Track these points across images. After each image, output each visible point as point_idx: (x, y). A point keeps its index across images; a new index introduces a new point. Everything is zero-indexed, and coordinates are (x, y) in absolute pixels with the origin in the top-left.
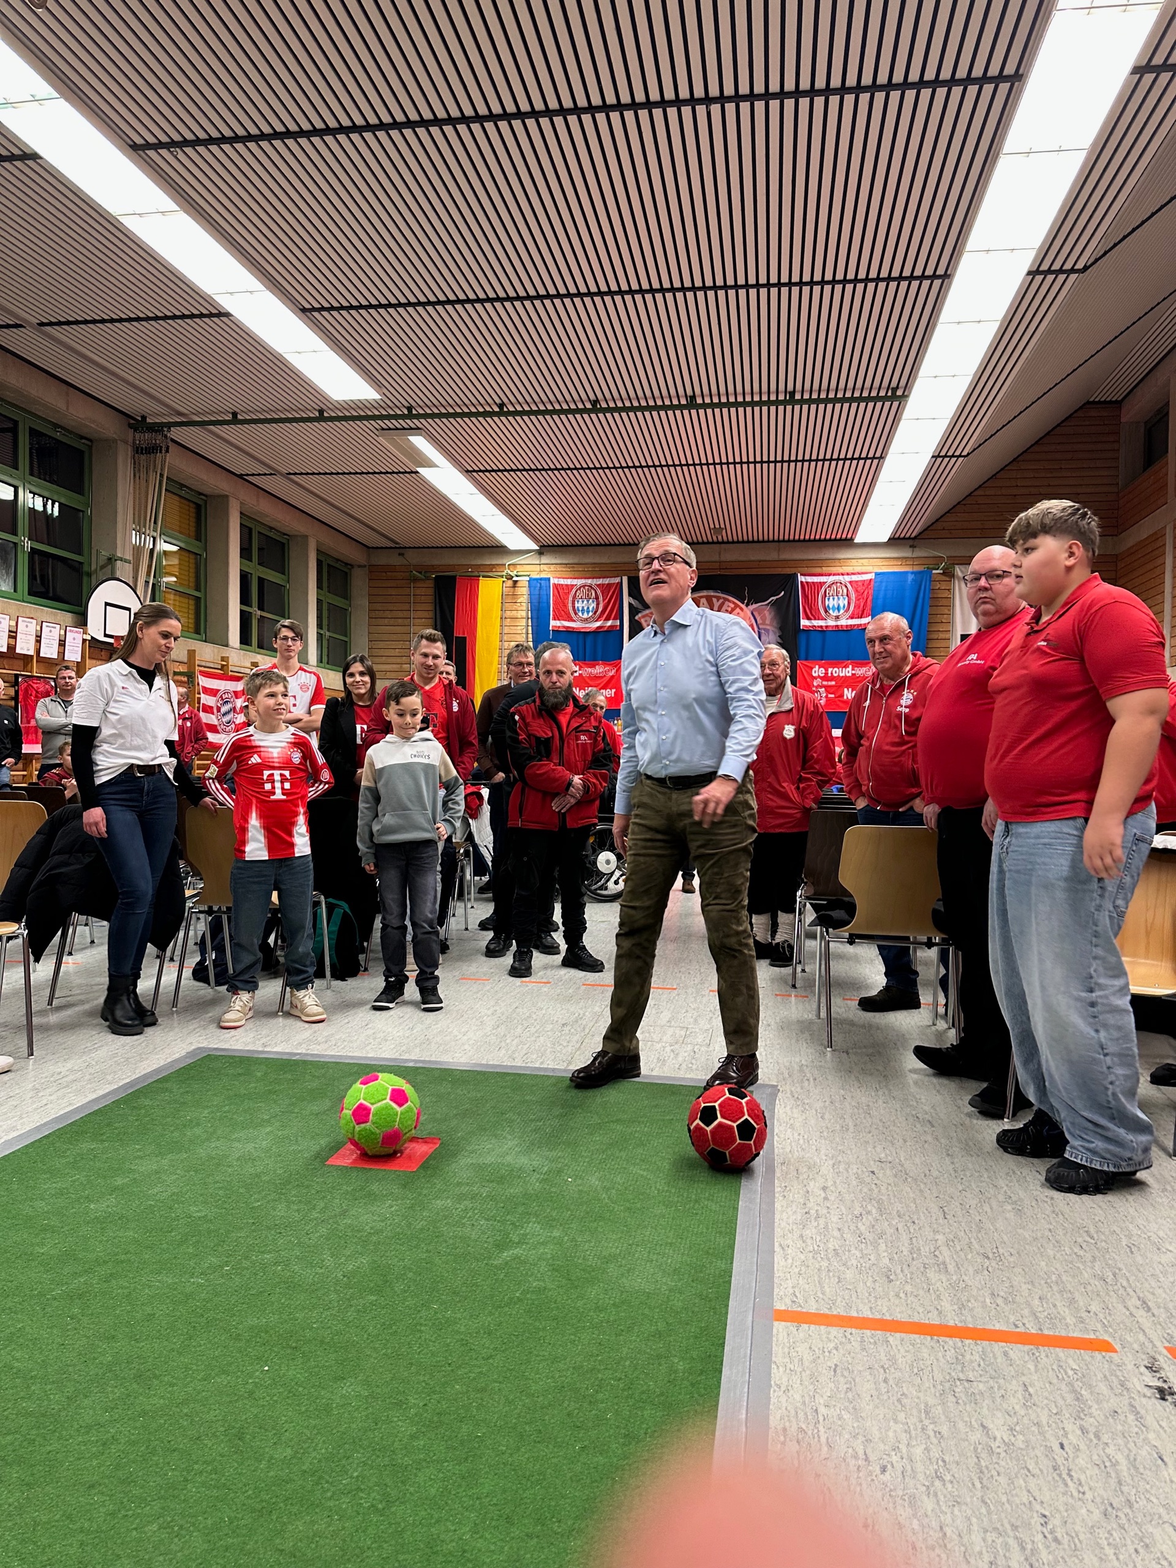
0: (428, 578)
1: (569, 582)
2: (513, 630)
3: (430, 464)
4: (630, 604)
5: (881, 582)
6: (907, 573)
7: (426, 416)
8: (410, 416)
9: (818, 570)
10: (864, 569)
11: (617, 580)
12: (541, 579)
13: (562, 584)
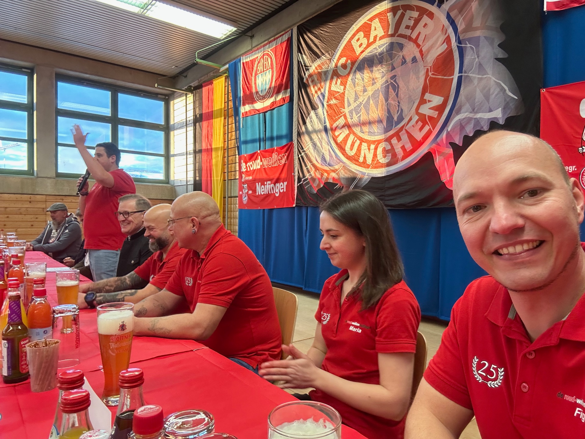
1: (253, 56)
4: (299, 63)
13: (248, 61)
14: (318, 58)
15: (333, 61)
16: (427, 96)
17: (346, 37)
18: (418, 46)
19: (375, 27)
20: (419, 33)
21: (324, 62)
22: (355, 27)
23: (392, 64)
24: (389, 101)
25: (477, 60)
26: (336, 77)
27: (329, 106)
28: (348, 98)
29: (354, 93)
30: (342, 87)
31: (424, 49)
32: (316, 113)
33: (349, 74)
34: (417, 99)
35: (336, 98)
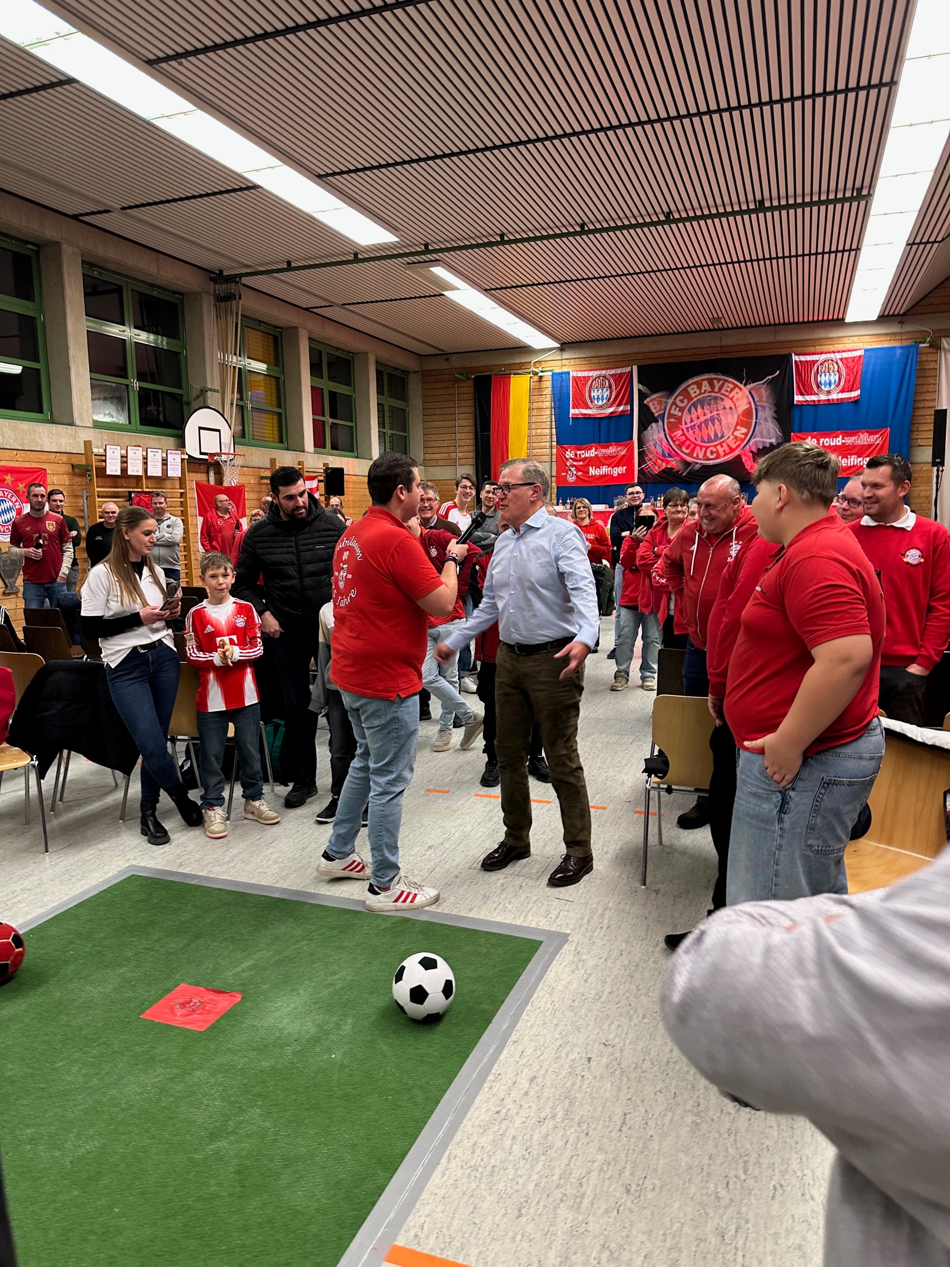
0: (468, 379)
1: (586, 374)
2: (539, 419)
3: (453, 288)
4: (640, 391)
5: (870, 357)
6: (894, 348)
7: (441, 250)
8: (427, 251)
9: (812, 349)
10: (854, 346)
11: (628, 369)
12: (562, 373)
13: (580, 376)
16: (738, 427)
17: (684, 385)
18: (733, 402)
20: (734, 396)
22: (690, 381)
25: (764, 416)
26: (675, 406)
28: (685, 420)
29: (690, 418)
30: (680, 413)
31: (737, 404)
32: (656, 425)
33: (685, 407)
34: (733, 427)
35: (675, 418)
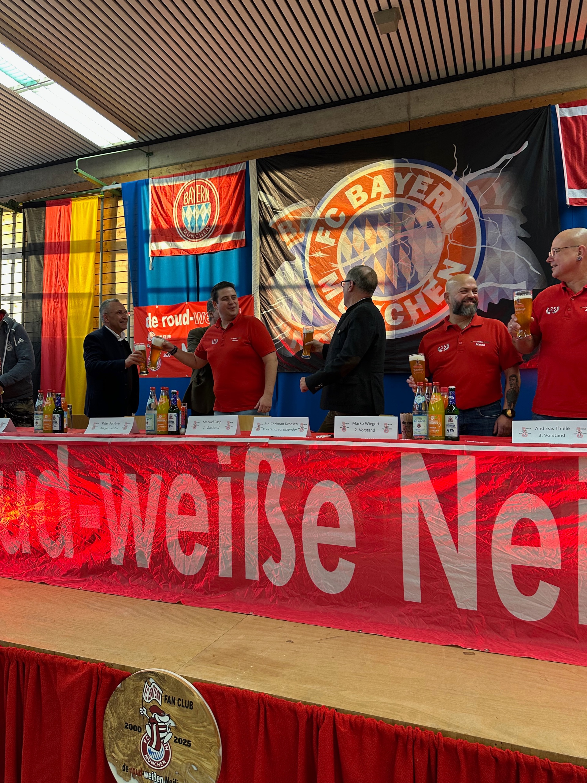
1: (173, 182)
4: (261, 203)
13: (164, 187)
14: (294, 203)
15: (318, 209)
16: (447, 262)
17: (338, 186)
18: (434, 212)
19: (378, 184)
20: (435, 200)
21: (304, 208)
22: (349, 179)
23: (402, 225)
24: (400, 262)
25: (500, 235)
26: (323, 228)
27: (312, 259)
28: (341, 253)
29: (351, 249)
30: (333, 241)
31: (441, 216)
32: (291, 265)
33: (342, 228)
34: (435, 263)
35: (323, 251)
